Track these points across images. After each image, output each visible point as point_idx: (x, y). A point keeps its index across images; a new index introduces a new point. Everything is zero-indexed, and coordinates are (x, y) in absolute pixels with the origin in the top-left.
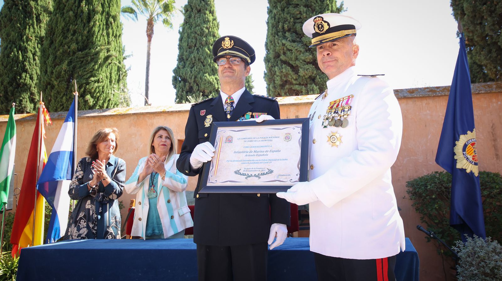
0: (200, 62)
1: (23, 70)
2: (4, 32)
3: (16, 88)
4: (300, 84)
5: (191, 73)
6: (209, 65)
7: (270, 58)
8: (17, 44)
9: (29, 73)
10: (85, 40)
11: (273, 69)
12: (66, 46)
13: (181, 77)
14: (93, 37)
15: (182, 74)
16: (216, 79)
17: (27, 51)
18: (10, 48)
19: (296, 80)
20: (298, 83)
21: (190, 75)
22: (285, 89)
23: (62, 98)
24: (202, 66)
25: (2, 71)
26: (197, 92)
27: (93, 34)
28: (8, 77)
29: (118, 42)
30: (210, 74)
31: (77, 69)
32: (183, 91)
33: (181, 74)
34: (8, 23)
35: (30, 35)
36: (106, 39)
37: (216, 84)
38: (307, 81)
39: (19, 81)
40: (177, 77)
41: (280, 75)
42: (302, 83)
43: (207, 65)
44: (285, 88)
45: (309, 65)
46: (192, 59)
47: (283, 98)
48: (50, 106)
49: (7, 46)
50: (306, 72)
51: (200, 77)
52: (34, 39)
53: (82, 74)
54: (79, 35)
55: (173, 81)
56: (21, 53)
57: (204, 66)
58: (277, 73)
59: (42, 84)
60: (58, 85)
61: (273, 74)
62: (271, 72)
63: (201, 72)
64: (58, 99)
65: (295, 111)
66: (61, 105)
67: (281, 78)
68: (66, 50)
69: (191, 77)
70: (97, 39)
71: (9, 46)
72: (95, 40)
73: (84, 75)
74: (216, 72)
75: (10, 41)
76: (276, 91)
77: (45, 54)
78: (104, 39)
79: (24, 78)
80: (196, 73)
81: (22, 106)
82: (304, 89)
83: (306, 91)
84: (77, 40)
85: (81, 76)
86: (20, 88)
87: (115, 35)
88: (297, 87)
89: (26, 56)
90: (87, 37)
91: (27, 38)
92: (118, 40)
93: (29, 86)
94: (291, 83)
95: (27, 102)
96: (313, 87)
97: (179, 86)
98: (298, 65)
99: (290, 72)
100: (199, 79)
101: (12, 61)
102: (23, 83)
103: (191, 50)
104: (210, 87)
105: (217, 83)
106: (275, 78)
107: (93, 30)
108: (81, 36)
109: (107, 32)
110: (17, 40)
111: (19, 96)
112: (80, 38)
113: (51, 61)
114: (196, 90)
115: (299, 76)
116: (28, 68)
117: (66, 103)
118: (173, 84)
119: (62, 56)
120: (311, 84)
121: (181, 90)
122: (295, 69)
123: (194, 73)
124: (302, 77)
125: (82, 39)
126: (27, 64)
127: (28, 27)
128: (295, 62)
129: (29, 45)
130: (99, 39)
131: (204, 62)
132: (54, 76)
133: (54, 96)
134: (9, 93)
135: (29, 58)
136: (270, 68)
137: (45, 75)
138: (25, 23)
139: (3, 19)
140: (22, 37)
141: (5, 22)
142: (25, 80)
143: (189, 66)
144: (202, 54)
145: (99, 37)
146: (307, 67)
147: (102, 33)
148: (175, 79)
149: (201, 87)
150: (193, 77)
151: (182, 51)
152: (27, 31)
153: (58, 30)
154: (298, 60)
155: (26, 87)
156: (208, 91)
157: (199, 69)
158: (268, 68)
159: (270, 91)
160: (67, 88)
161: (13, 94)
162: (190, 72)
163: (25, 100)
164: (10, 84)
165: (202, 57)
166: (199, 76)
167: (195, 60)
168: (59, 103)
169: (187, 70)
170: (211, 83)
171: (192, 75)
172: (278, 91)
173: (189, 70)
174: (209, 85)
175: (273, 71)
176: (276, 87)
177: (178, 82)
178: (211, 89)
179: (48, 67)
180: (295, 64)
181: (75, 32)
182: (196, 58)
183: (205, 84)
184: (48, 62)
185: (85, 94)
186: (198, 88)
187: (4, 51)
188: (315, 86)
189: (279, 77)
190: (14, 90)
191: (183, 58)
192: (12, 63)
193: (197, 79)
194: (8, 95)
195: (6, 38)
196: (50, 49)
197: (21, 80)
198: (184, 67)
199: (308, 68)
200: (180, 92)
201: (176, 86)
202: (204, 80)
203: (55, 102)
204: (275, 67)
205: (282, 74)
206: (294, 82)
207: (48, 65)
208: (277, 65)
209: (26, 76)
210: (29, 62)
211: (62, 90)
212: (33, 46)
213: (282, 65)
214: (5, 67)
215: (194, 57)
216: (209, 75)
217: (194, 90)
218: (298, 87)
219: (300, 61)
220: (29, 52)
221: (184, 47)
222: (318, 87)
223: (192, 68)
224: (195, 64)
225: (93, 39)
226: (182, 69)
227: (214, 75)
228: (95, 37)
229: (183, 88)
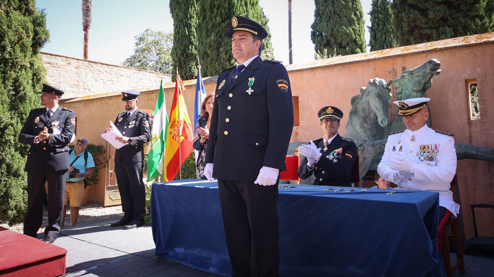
0: (336, 15)
1: (189, 42)
2: (175, 14)
3: (186, 58)
4: (430, 28)
5: (328, 26)
6: (345, 16)
7: (397, 4)
8: (184, 22)
9: (194, 45)
10: (228, 12)
11: (400, 15)
12: (214, 19)
13: (319, 32)
14: (234, 8)
15: (320, 29)
16: (353, 29)
17: (192, 27)
18: (180, 26)
19: (425, 24)
20: (427, 26)
21: (326, 29)
22: (413, 35)
23: (215, 64)
24: (338, 18)
25: (176, 45)
26: (334, 45)
27: (233, 5)
28: (180, 49)
29: (256, 9)
30: (347, 25)
31: (223, 38)
32: (321, 46)
33: (318, 29)
34: (176, 6)
35: (192, 13)
36: (245, 8)
37: (353, 34)
38: (439, 24)
39: (188, 52)
40: (316, 32)
41: (408, 20)
42: (433, 26)
43: (344, 17)
44: (414, 33)
45: (440, 5)
46: (327, 13)
47: (390, 50)
48: (207, 71)
49: (178, 24)
50: (437, 13)
51: (337, 30)
52: (195, 16)
53: (227, 42)
54: (223, 9)
55: (311, 36)
56: (187, 29)
57: (340, 18)
58: (404, 19)
59: (201, 53)
60: (211, 53)
61: (400, 21)
62: (398, 19)
63: (338, 24)
64: (212, 65)
65: (401, 63)
66: (215, 70)
67: (409, 24)
68: (214, 23)
69: (327, 30)
70: (237, 9)
71: (179, 24)
72: (236, 10)
73: (229, 43)
74: (353, 22)
75: (179, 20)
76: (405, 38)
77: (201, 28)
78: (243, 9)
79: (191, 49)
80: (333, 26)
81: (192, 72)
82: (434, 33)
83: (437, 35)
84: (221, 13)
85: (226, 44)
86: (189, 57)
87: (252, 3)
88: (427, 31)
89: (191, 31)
90: (229, 9)
91: (191, 15)
92: (255, 7)
93: (195, 55)
94: (421, 28)
95: (194, 68)
96: (446, 30)
97: (318, 41)
98: (428, 7)
99: (419, 16)
100: (336, 32)
101: (182, 36)
102: (191, 53)
103: (326, 4)
104: (347, 38)
105: (355, 34)
106: (402, 24)
107: (233, 2)
108: (224, 9)
109: (245, 2)
110: (183, 19)
111: (189, 64)
112: (223, 11)
113: (204, 34)
114: (333, 43)
115: (429, 19)
116: (193, 40)
117: (218, 67)
118: (312, 39)
119: (212, 29)
120: (443, 26)
121: (319, 45)
122: (424, 12)
123: (330, 26)
124: (433, 19)
125: (225, 11)
126: (192, 38)
127: (190, 6)
128: (424, 5)
129: (192, 21)
130: (238, 9)
131: (340, 14)
132: (207, 46)
133: (209, 62)
134: (182, 63)
135: (193, 32)
136: (396, 15)
137: (202, 46)
138: (188, 4)
139: (173, 3)
140: (187, 16)
141: (175, 5)
142: (192, 50)
143: (325, 20)
144: (337, 6)
145: (238, 7)
146: (437, 8)
147: (241, 3)
148: (313, 35)
149: (338, 40)
150: (330, 30)
151: (318, 6)
152: (190, 9)
153: (207, 7)
154: (427, 2)
155: (193, 56)
156: (346, 43)
157: (335, 22)
158: (395, 15)
159: (398, 39)
160: (218, 55)
161: (185, 63)
162: (326, 26)
163: (193, 67)
164: (182, 54)
165: (338, 9)
166: (335, 29)
167: (331, 14)
168: (213, 68)
169: (323, 25)
170: (348, 35)
171: (329, 29)
172: (406, 37)
173: (325, 24)
174: (346, 36)
175: (400, 17)
176: (404, 34)
177: (317, 37)
178: (348, 40)
179: (204, 39)
180: (424, 6)
181: (219, 6)
182: (331, 11)
183: (342, 36)
184: (203, 35)
185: (231, 59)
186: (335, 40)
187: (176, 29)
188: (448, 29)
189: (407, 23)
190: (185, 59)
191: (319, 13)
192: (182, 38)
193: (333, 32)
194: (182, 64)
195: (176, 18)
196: (203, 24)
197: (189, 51)
198: (321, 22)
199: (439, 8)
200: (318, 47)
201: (315, 40)
202: (340, 32)
203: (211, 67)
204: (402, 13)
205: (409, 19)
206: (424, 26)
207: (203, 38)
208: (405, 11)
209: (192, 47)
210: (194, 36)
211: (214, 57)
212: (195, 21)
213: (409, 10)
214: (178, 42)
215: (329, 11)
216: (346, 27)
217: (332, 43)
218: (429, 31)
219: (429, 3)
220: (193, 27)
221: (320, 3)
222: (452, 29)
223: (328, 22)
224: (331, 17)
225: (234, 10)
226: (319, 24)
227: (351, 26)
228: (235, 8)
229: (321, 43)
